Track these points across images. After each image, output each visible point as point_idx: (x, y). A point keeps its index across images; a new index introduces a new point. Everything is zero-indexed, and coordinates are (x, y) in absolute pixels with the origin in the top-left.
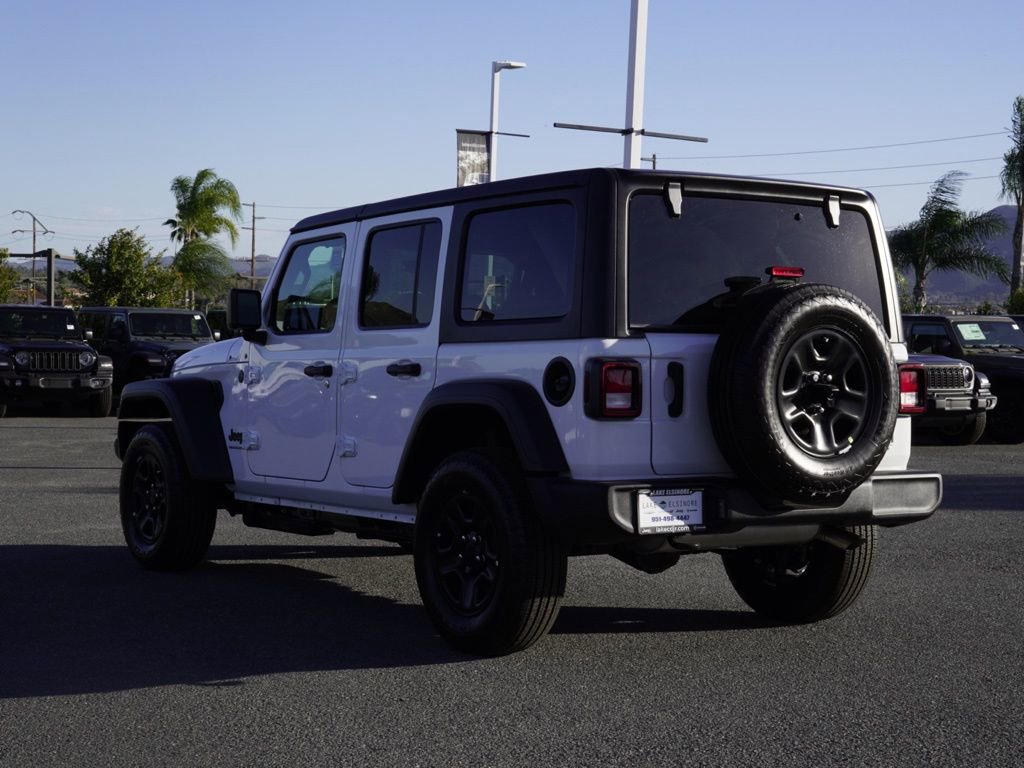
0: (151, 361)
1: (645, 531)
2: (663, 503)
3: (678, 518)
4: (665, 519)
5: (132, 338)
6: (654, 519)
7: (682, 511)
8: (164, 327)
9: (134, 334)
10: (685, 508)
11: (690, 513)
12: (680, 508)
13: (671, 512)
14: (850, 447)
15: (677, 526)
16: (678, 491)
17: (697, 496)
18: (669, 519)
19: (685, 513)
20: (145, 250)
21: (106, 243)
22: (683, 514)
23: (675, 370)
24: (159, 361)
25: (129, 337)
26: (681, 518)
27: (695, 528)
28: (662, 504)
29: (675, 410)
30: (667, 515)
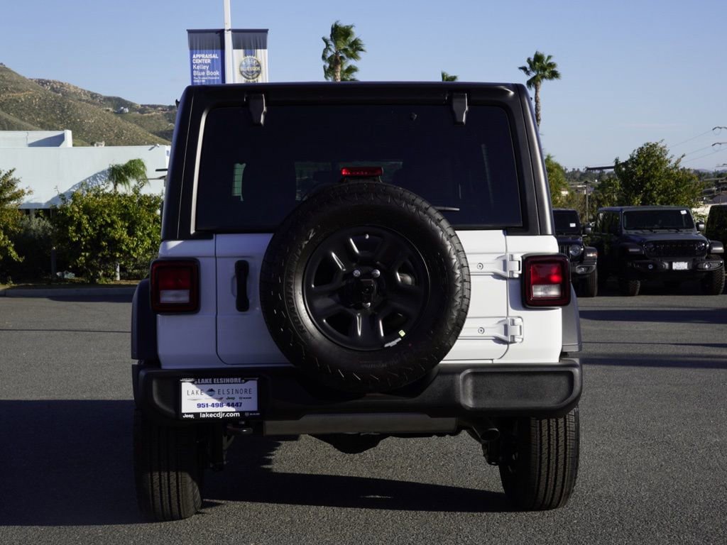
0: (631, 250)
1: (186, 416)
2: (212, 390)
3: (228, 405)
4: (213, 405)
5: (624, 232)
6: (199, 405)
7: (233, 398)
8: (660, 221)
9: (626, 229)
10: (237, 396)
11: (243, 401)
12: (230, 396)
13: (221, 399)
14: (400, 339)
15: (226, 413)
16: (228, 380)
17: (252, 385)
18: (217, 405)
19: (238, 400)
20: (667, 157)
21: (636, 153)
22: (235, 402)
23: (242, 268)
24: (638, 250)
25: (621, 231)
26: (233, 405)
27: (247, 414)
28: (211, 392)
29: (243, 305)
30: (215, 401)
